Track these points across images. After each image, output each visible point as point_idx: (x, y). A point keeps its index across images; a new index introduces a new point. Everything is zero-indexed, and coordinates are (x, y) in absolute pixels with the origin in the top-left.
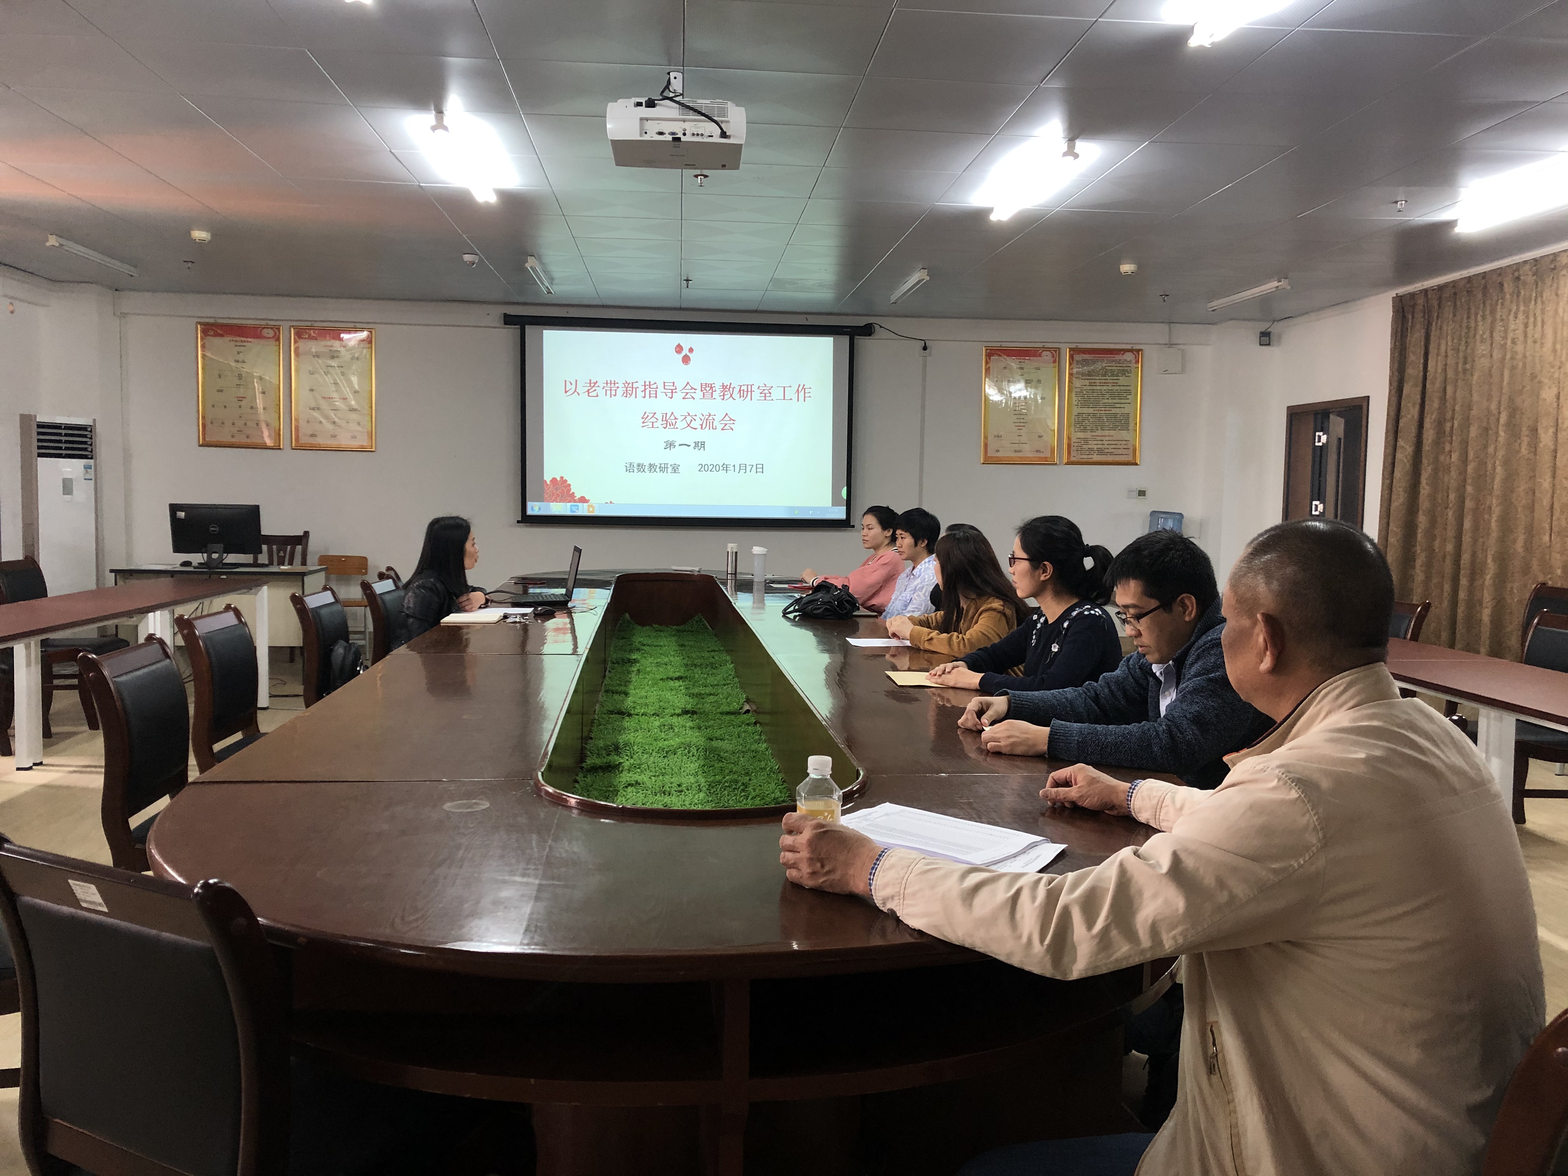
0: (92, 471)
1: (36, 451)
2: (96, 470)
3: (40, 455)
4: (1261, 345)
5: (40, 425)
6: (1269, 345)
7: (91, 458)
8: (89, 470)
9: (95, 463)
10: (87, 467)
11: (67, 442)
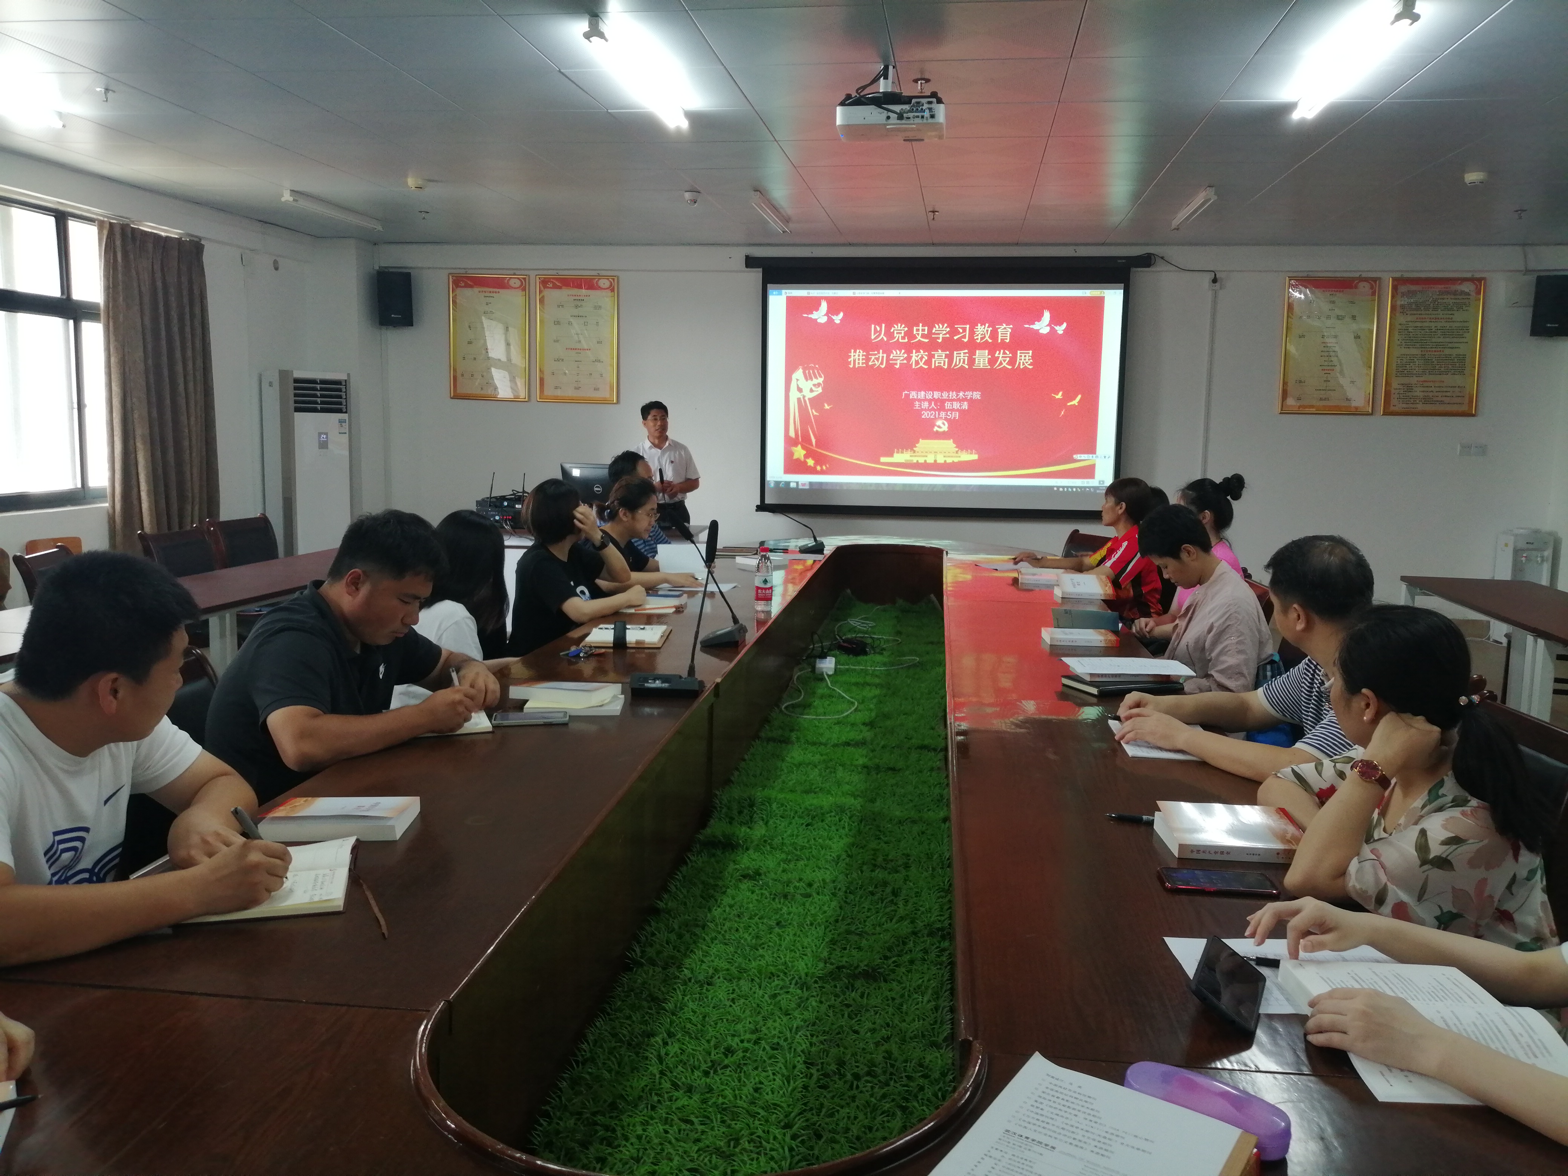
0: (346, 425)
1: (292, 405)
2: (350, 424)
3: (297, 410)
5: (296, 381)
7: (346, 412)
8: (343, 424)
9: (349, 416)
10: (341, 422)
11: (322, 396)
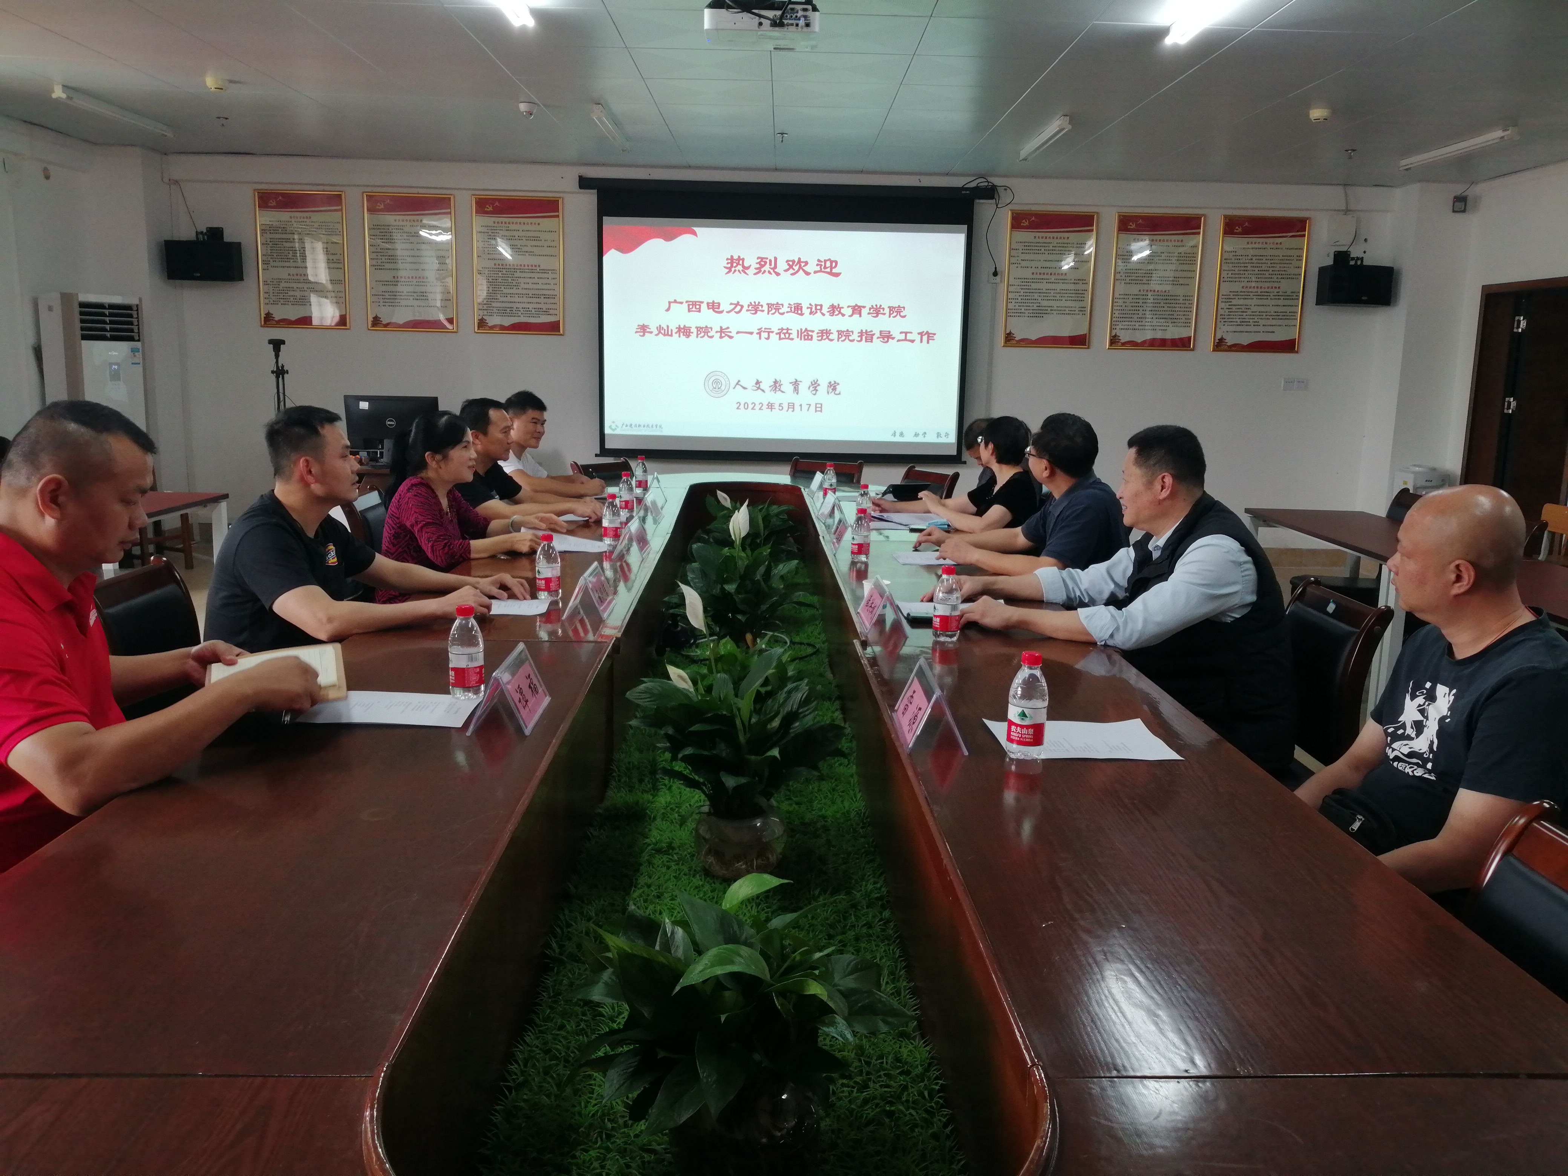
0: (139, 355)
1: (79, 333)
2: (144, 354)
3: (85, 337)
4: (1454, 211)
5: (82, 305)
6: (1464, 211)
7: (139, 340)
8: (136, 354)
9: (143, 346)
10: (134, 351)
11: (111, 322)
